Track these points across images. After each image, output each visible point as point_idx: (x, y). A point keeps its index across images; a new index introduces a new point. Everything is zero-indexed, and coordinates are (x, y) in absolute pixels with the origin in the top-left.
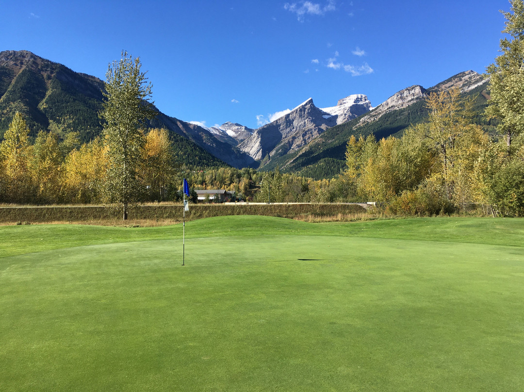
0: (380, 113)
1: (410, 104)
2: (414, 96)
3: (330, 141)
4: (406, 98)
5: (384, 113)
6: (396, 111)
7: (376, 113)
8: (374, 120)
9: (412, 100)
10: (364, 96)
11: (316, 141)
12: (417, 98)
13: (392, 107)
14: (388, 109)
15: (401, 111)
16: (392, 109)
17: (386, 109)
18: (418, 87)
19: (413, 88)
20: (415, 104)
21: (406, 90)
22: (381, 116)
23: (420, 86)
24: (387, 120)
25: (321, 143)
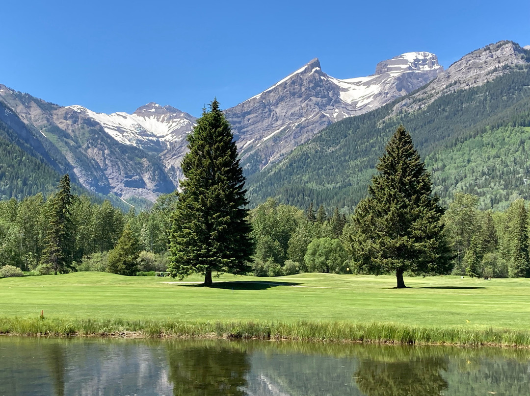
0: (432, 96)
1: (491, 78)
2: (499, 62)
3: (332, 149)
4: (484, 65)
5: (439, 95)
6: (461, 91)
7: (425, 95)
8: (420, 108)
9: (495, 70)
10: (430, 56)
11: (304, 149)
12: (505, 67)
13: (455, 83)
14: (447, 87)
15: (473, 92)
16: (456, 88)
17: (445, 86)
18: (510, 45)
19: (499, 47)
20: (501, 78)
21: (485, 50)
22: (433, 100)
23: (514, 44)
24: (443, 110)
25: (313, 152)
